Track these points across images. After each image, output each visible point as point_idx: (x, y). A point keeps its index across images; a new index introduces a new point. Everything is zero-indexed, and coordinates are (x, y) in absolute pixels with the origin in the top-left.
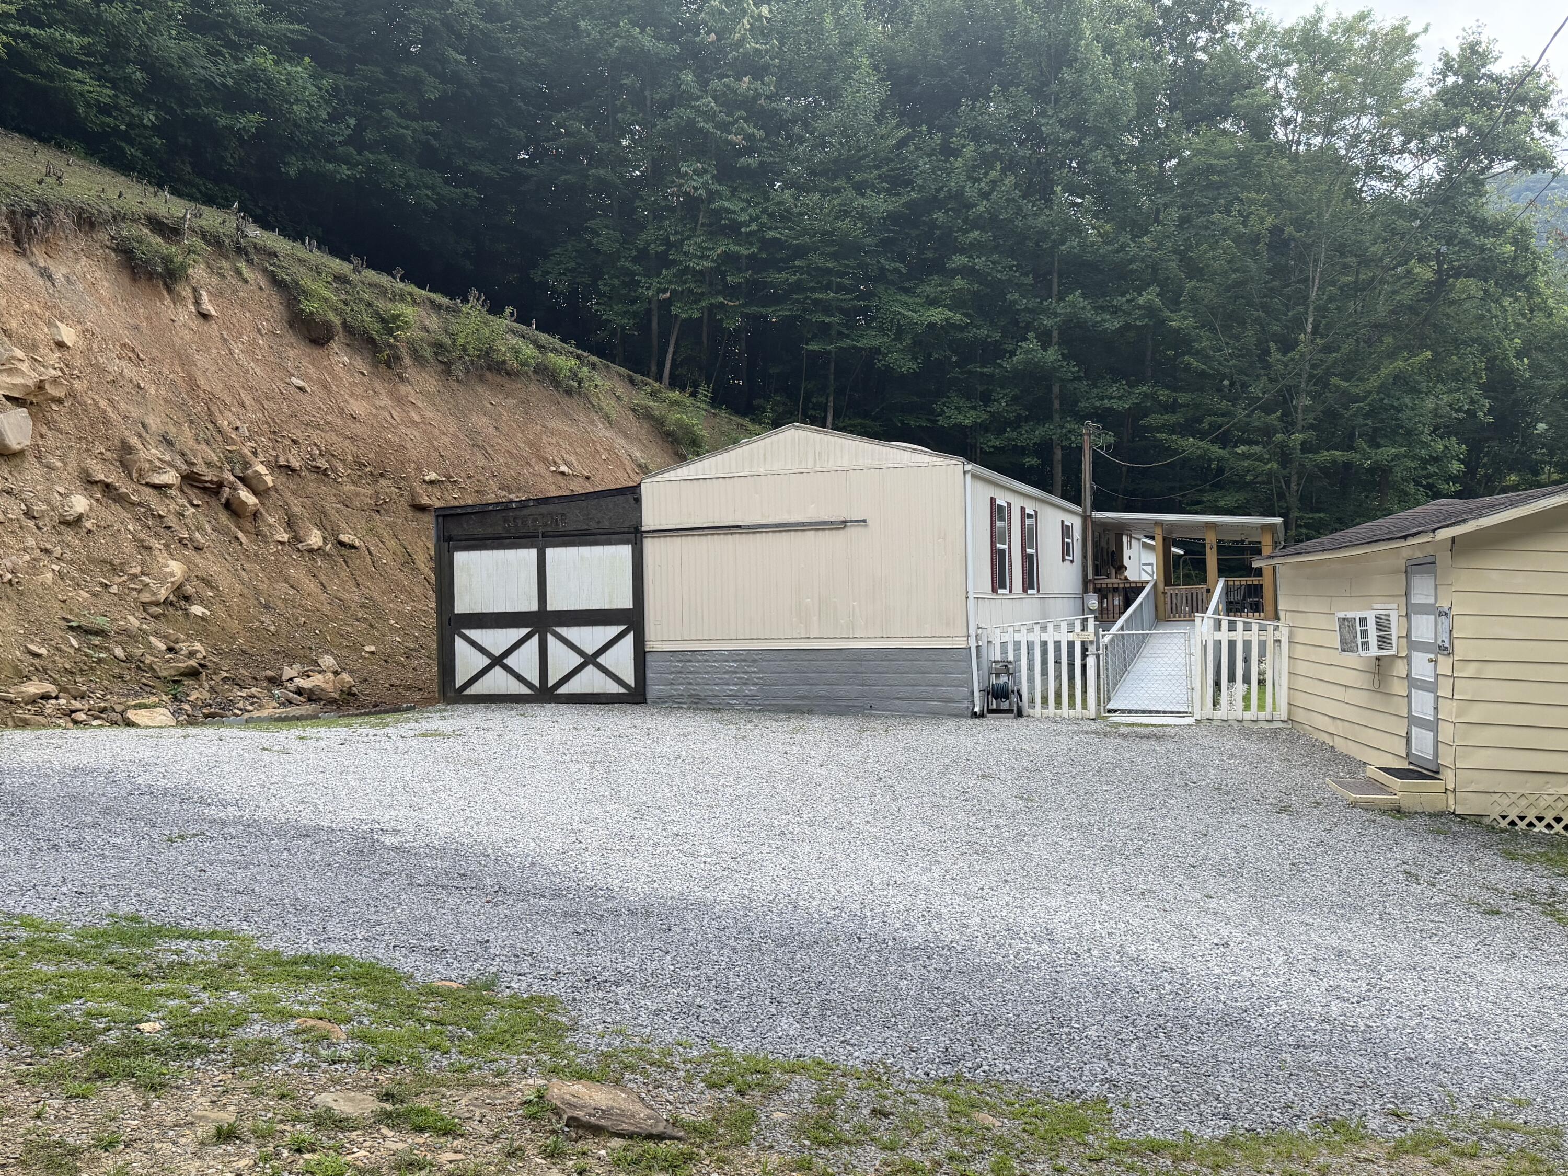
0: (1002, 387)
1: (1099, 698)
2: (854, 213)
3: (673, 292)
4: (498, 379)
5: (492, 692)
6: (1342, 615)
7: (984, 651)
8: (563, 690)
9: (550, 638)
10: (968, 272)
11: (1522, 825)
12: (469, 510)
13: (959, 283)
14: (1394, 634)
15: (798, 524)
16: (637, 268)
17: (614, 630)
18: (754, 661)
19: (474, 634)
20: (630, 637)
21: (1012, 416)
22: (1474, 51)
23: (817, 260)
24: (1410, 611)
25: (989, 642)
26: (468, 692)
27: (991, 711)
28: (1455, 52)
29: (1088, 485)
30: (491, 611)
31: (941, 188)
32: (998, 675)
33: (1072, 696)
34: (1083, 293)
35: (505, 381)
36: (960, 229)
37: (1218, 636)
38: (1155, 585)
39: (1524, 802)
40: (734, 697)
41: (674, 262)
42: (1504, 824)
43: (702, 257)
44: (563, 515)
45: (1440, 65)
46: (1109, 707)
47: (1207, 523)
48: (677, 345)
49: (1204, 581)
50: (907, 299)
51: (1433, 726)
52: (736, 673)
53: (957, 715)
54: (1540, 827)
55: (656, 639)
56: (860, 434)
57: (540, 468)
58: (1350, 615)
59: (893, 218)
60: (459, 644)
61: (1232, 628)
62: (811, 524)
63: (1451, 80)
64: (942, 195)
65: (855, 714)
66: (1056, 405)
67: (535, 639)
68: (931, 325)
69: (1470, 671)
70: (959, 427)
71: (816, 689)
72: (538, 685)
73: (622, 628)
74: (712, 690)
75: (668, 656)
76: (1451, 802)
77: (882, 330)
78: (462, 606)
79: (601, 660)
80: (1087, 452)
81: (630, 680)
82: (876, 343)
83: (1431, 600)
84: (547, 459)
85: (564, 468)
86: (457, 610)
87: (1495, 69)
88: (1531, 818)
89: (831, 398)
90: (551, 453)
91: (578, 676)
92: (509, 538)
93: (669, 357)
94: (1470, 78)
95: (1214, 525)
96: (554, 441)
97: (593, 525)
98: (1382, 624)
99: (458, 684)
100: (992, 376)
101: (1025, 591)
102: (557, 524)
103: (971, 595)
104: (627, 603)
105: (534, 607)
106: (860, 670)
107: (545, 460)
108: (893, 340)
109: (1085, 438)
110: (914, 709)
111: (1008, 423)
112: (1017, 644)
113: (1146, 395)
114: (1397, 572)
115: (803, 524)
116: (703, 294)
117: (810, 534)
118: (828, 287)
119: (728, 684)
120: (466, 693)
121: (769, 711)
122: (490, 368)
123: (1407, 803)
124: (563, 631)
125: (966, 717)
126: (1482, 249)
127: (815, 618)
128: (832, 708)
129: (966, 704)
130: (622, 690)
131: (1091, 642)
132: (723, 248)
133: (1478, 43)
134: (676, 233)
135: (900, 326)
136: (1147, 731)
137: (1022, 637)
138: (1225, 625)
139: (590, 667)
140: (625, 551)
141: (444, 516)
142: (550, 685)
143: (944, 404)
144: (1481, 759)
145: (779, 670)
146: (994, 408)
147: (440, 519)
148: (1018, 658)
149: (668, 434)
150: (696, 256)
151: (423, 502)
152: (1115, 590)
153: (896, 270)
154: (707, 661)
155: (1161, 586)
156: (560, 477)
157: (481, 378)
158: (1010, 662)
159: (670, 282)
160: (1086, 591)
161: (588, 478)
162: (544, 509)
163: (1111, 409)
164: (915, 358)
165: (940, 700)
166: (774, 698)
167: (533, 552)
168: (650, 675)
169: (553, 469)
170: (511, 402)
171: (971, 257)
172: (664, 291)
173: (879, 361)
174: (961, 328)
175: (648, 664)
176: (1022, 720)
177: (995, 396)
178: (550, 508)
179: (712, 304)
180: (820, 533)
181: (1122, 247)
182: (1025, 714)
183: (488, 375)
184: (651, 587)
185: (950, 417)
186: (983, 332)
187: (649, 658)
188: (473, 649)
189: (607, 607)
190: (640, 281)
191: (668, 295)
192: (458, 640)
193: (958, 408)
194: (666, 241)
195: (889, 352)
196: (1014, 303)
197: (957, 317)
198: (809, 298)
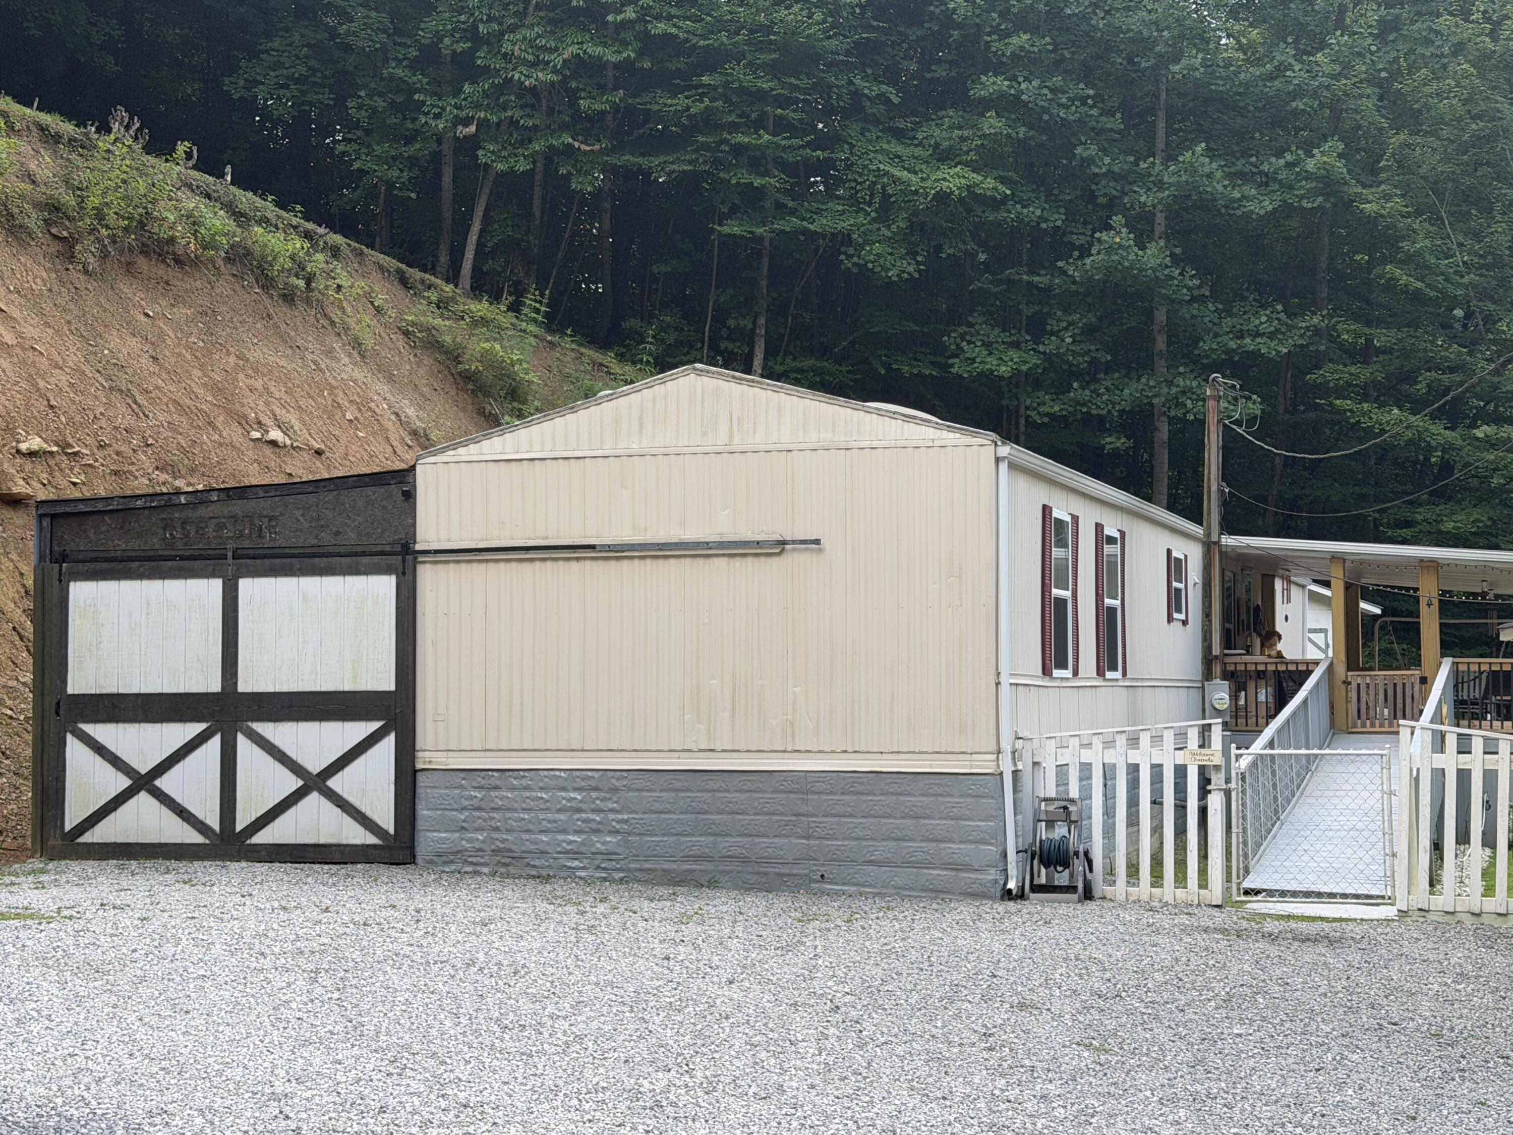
0: (1066, 310)
1: (1229, 868)
3: (483, 124)
4: (161, 270)
5: (132, 840)
7: (1026, 780)
8: (262, 837)
9: (242, 742)
10: (1008, 105)
12: (100, 506)
13: (992, 123)
15: (697, 545)
16: (418, 79)
17: (361, 730)
18: (615, 790)
19: (102, 732)
20: (390, 741)
21: (1082, 362)
23: (741, 75)
25: (1036, 764)
26: (87, 838)
27: (1037, 889)
29: (1214, 488)
30: (135, 690)
32: (1050, 824)
33: (1181, 864)
34: (1208, 149)
35: (173, 274)
36: (995, 30)
37: (1439, 761)
38: (1331, 667)
40: (576, 854)
41: (486, 71)
43: (534, 65)
44: (271, 518)
46: (1246, 884)
47: (1422, 560)
48: (486, 219)
49: (1416, 662)
50: (899, 149)
52: (579, 810)
53: (977, 895)
55: (435, 747)
56: (812, 386)
57: (232, 433)
60: (74, 749)
61: (1464, 748)
62: (721, 545)
65: (794, 890)
66: (1161, 344)
67: (215, 744)
68: (942, 197)
70: (988, 376)
71: (723, 844)
72: (216, 827)
73: (374, 726)
74: (535, 842)
75: (457, 779)
77: (854, 202)
78: (81, 680)
79: (334, 783)
80: (1213, 428)
81: (388, 822)
82: (844, 225)
84: (245, 417)
85: (275, 434)
86: (70, 691)
89: (762, 321)
90: (254, 406)
91: (291, 813)
92: (172, 558)
93: (473, 238)
95: (1433, 565)
96: (259, 384)
97: (326, 537)
99: (68, 827)
100: (1048, 290)
101: (1100, 673)
102: (261, 536)
103: (1005, 680)
104: (386, 681)
105: (215, 686)
106: (803, 809)
107: (242, 420)
108: (875, 220)
109: (1211, 403)
110: (898, 881)
111: (1075, 374)
112: (1086, 769)
113: (1317, 332)
115: (707, 545)
116: (535, 128)
117: (721, 563)
118: (759, 125)
119: (564, 831)
120: (82, 840)
121: (639, 881)
122: (145, 251)
124: (266, 729)
125: (992, 898)
127: (726, 714)
128: (753, 879)
129: (993, 874)
130: (372, 840)
131: (1217, 768)
132: (573, 49)
134: (490, 19)
135: (885, 196)
136: (1313, 928)
137: (1095, 757)
138: (1451, 742)
139: (314, 797)
140: (384, 587)
141: (53, 516)
142: (239, 828)
143: (962, 337)
145: (657, 806)
146: (1050, 345)
147: (46, 522)
148: (1086, 794)
149: (468, 377)
150: (525, 62)
151: (15, 490)
152: (1261, 675)
153: (882, 98)
154: (527, 788)
155: (1341, 669)
156: (268, 451)
157: (129, 269)
158: (1072, 801)
159: (477, 106)
160: (1208, 675)
161: (319, 453)
162: (237, 507)
163: (1257, 354)
164: (913, 254)
165: (946, 866)
166: (648, 858)
167: (216, 586)
168: (422, 812)
169: (256, 435)
170: (182, 312)
171: (1014, 78)
172: (467, 122)
173: (850, 257)
174: (996, 203)
175: (420, 791)
176: (1091, 905)
177: (1052, 325)
178: (250, 505)
179: (551, 147)
180: (737, 562)
181: (1280, 70)
182: (1097, 893)
183: (142, 262)
184: (430, 649)
185: (973, 360)
186: (1034, 212)
187: (421, 779)
188: (98, 759)
189: (347, 688)
190: (423, 103)
191: (473, 129)
192: (72, 742)
193: (987, 345)
194: (472, 34)
195: (866, 242)
196: (1088, 162)
197: (988, 184)
198: (726, 141)
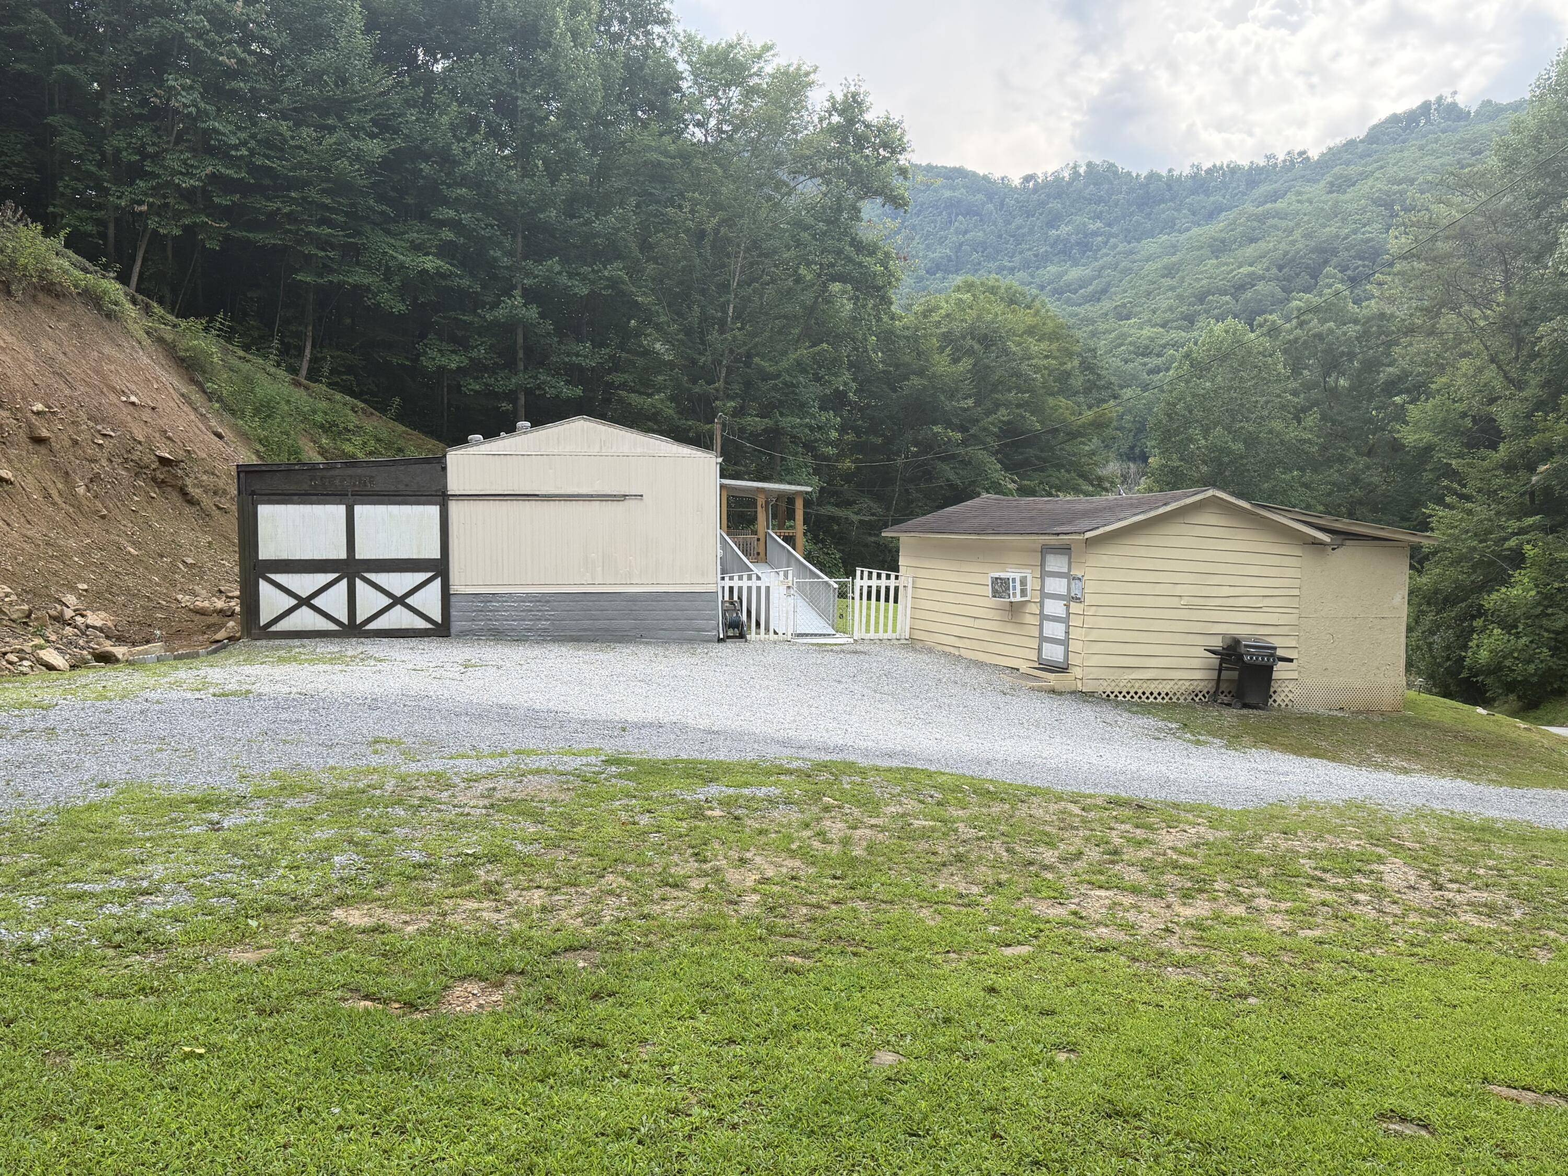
0: (480, 336)
2: (349, 154)
3: (150, 205)
4: (49, 300)
5: (298, 629)
6: (996, 575)
8: (371, 627)
9: (359, 583)
10: (455, 225)
11: (1112, 696)
12: (275, 468)
13: (446, 234)
14: (1029, 587)
15: (587, 496)
16: (104, 173)
17: (422, 577)
18: (548, 602)
19: (281, 578)
20: (438, 582)
21: (490, 363)
22: (855, 101)
23: (313, 194)
24: (1044, 575)
26: (273, 629)
27: (729, 637)
28: (839, 97)
30: (298, 558)
31: (427, 139)
32: (728, 611)
34: (560, 260)
35: (54, 302)
36: (443, 183)
39: (1113, 684)
40: (529, 630)
41: (152, 175)
42: (1104, 696)
43: (187, 174)
44: (371, 477)
45: (827, 105)
47: (758, 488)
50: (393, 241)
51: (1065, 643)
52: (531, 611)
53: (708, 641)
54: (1120, 698)
55: (458, 585)
58: (1003, 575)
59: (385, 163)
60: (264, 586)
62: (598, 496)
63: (836, 119)
64: (426, 147)
65: (630, 642)
66: (521, 354)
67: (344, 583)
68: (425, 271)
69: (1092, 611)
70: (442, 370)
71: (598, 623)
72: (346, 622)
73: (429, 575)
74: (510, 625)
75: (471, 598)
76: (1079, 685)
77: (371, 269)
78: (266, 552)
79: (409, 601)
81: (438, 618)
82: (366, 281)
83: (1066, 570)
84: (115, 388)
85: (133, 399)
86: (262, 557)
87: (869, 117)
88: (1116, 693)
89: (310, 328)
90: (116, 382)
91: (386, 615)
92: (317, 495)
94: (851, 122)
95: (763, 489)
97: (401, 487)
98: (1023, 582)
99: (263, 622)
100: (472, 323)
102: (366, 485)
104: (436, 554)
105: (343, 555)
106: (634, 608)
107: (113, 389)
108: (382, 280)
110: (673, 637)
111: (486, 368)
114: (1036, 551)
115: (592, 496)
116: (185, 211)
117: (596, 504)
118: (322, 222)
119: (524, 620)
120: (271, 630)
121: (559, 640)
122: (43, 288)
123: (1058, 687)
124: (372, 576)
125: (715, 642)
126: (860, 264)
127: (599, 569)
128: (607, 638)
129: (713, 632)
130: (429, 626)
131: (790, 587)
132: (212, 169)
133: (858, 94)
134: (153, 144)
135: (388, 268)
139: (399, 607)
140: (435, 510)
141: (247, 472)
142: (358, 622)
143: (426, 345)
144: (1095, 660)
145: (568, 608)
146: (474, 354)
147: (242, 475)
148: (740, 599)
150: (181, 173)
153: (383, 213)
154: (506, 602)
156: (131, 408)
158: (736, 601)
159: (147, 194)
161: (153, 409)
162: (350, 471)
163: (578, 365)
164: (404, 301)
165: (695, 630)
166: (563, 630)
167: (342, 509)
168: (454, 613)
169: (124, 399)
170: (63, 325)
171: (457, 211)
172: (140, 203)
173: (369, 299)
174: (443, 276)
175: (453, 604)
176: (746, 643)
177: (472, 343)
178: (359, 471)
179: (195, 223)
180: (604, 503)
182: (748, 638)
184: (456, 541)
185: (434, 359)
186: (465, 282)
187: (453, 599)
188: (278, 591)
189: (415, 557)
190: (110, 189)
191: (144, 208)
192: (261, 582)
193: (440, 351)
194: (141, 151)
195: (380, 292)
196: (495, 259)
197: (445, 267)
198: (302, 230)
